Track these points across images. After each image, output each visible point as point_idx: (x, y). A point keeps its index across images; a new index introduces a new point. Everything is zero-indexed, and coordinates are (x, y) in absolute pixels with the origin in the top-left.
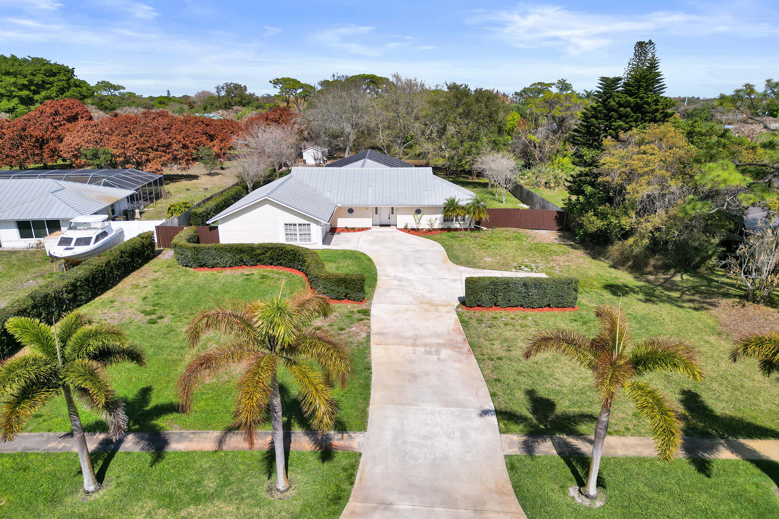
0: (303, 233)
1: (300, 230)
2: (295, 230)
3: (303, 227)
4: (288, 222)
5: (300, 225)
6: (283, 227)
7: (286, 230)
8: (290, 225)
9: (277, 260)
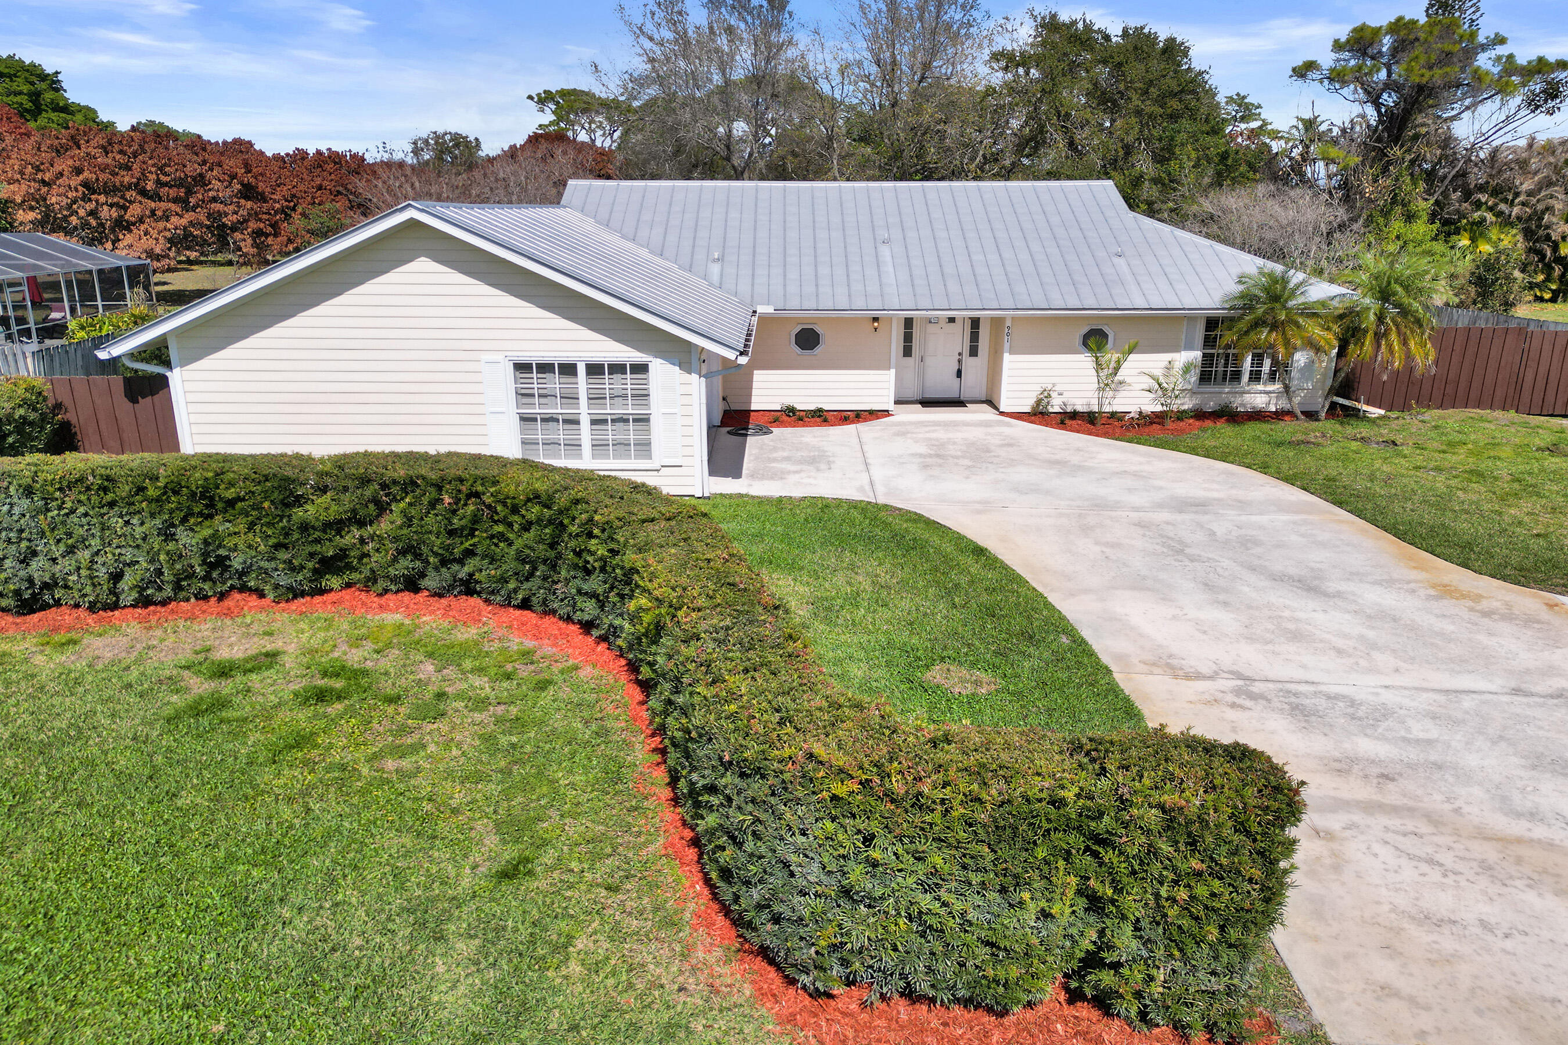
0: (609, 410)
1: (595, 398)
2: (572, 398)
3: (608, 383)
4: (535, 354)
5: (594, 370)
6: (506, 380)
7: (523, 395)
8: (545, 368)
9: (444, 562)
